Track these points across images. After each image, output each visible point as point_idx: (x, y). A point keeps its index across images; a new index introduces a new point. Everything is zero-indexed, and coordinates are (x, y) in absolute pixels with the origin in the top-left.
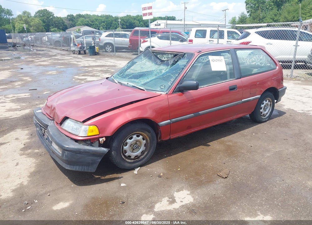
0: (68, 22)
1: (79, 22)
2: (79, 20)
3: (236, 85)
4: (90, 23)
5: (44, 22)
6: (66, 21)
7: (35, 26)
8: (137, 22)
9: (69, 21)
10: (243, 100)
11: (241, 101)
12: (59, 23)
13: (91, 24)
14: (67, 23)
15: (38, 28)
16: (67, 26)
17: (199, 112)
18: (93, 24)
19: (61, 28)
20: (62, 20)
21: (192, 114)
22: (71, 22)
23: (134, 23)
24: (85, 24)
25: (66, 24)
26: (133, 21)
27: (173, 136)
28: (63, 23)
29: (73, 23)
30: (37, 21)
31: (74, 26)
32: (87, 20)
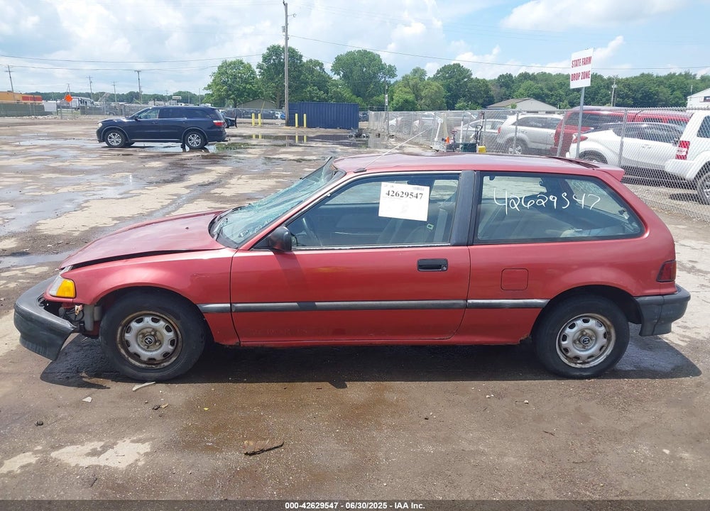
0: (498, 90)
1: (521, 90)
2: (522, 86)
3: (447, 260)
4: (546, 91)
5: (449, 89)
6: (493, 88)
7: (430, 97)
8: (665, 90)
9: (501, 86)
10: (470, 301)
11: (462, 302)
12: (479, 92)
13: (547, 96)
14: (494, 91)
15: (433, 102)
16: (493, 97)
17: (316, 303)
18: (552, 95)
19: (480, 101)
20: (487, 86)
21: (296, 304)
22: (504, 90)
23: (657, 93)
24: (534, 94)
25: (492, 93)
26: (654, 89)
27: (247, 342)
28: (487, 92)
29: (507, 93)
30: (435, 89)
31: (508, 97)
32: (540, 85)
